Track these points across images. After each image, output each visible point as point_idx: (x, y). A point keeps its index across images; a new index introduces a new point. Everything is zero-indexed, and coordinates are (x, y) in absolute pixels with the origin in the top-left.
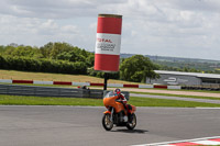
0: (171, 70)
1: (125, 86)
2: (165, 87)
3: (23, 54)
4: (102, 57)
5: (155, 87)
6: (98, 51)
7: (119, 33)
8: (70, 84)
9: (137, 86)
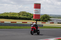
0: (55, 18)
1: (42, 23)
2: (53, 23)
3: (13, 15)
4: (35, 15)
5: (50, 23)
6: (34, 13)
7: (40, 8)
8: (27, 23)
9: (45, 23)
